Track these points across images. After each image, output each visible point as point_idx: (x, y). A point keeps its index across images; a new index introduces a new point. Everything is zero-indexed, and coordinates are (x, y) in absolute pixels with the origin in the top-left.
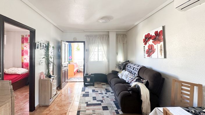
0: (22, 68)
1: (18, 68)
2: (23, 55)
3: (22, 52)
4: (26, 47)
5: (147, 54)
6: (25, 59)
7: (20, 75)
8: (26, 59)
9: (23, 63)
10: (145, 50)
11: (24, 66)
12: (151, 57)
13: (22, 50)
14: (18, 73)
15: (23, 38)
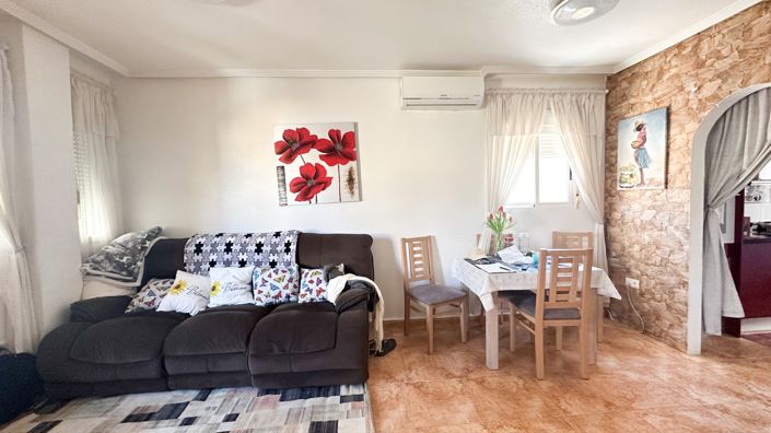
5: (294, 191)
10: (284, 181)
12: (313, 200)
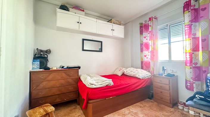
0: (142, 69)
1: (138, 69)
2: (142, 50)
3: (141, 46)
4: (146, 38)
6: (145, 56)
7: (140, 79)
8: (147, 57)
9: (142, 62)
11: (144, 67)
13: (141, 44)
14: (137, 76)
15: (141, 27)
